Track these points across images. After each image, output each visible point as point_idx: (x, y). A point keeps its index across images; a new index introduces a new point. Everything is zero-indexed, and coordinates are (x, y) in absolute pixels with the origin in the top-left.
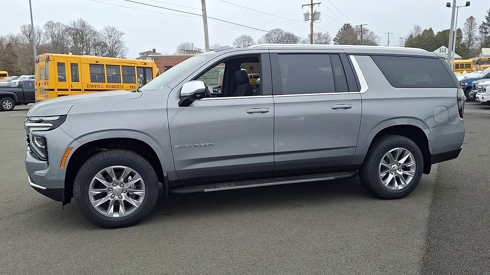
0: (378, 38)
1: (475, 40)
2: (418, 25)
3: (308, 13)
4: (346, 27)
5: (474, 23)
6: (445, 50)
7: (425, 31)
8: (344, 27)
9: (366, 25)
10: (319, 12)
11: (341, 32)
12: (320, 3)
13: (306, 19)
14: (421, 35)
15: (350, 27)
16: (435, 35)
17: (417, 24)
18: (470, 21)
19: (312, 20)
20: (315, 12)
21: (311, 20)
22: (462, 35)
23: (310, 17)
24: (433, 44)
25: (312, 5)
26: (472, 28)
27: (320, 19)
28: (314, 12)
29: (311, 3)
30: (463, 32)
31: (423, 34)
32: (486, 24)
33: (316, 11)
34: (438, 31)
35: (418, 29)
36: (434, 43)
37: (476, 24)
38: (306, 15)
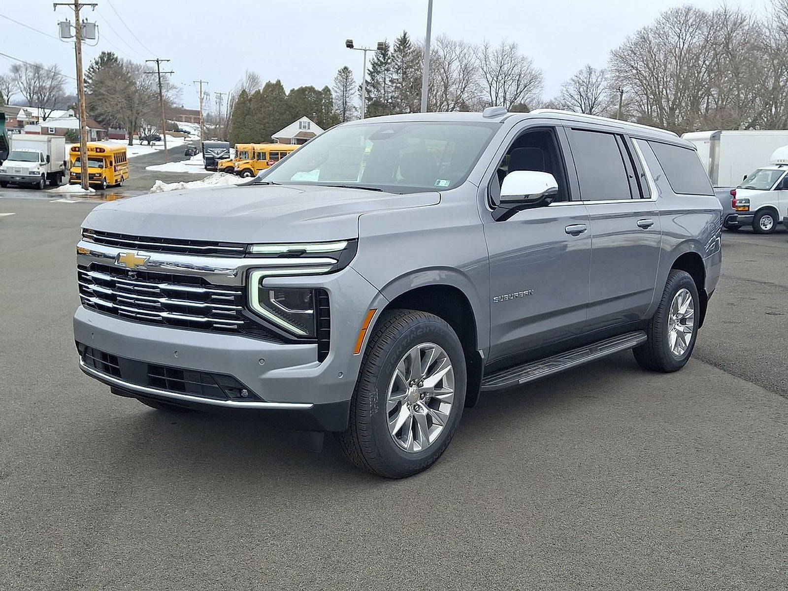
0: (177, 90)
1: (354, 110)
2: (253, 72)
3: (68, 21)
4: (106, 59)
5: (350, 80)
6: (309, 125)
7: (268, 85)
8: (102, 58)
9: (168, 61)
10: (94, 22)
11: (95, 69)
12: (97, 5)
13: (65, 35)
14: (261, 91)
15: (113, 60)
16: (287, 94)
17: (251, 71)
18: (343, 74)
19: (77, 38)
20: (85, 21)
21: (75, 38)
22: (332, 98)
23: (73, 32)
24: (285, 112)
25: (77, 6)
26: (348, 89)
27: (97, 38)
28: (81, 21)
29: (73, 2)
30: (334, 95)
31: (265, 89)
32: (369, 82)
33: (87, 19)
34: (292, 89)
35: (253, 79)
36: (285, 110)
37: (353, 82)
38: (64, 26)
